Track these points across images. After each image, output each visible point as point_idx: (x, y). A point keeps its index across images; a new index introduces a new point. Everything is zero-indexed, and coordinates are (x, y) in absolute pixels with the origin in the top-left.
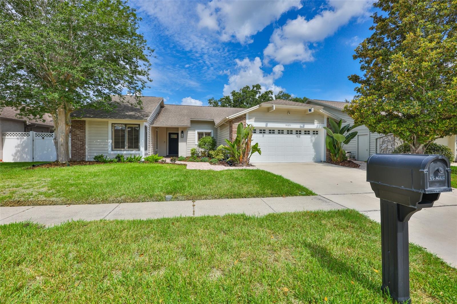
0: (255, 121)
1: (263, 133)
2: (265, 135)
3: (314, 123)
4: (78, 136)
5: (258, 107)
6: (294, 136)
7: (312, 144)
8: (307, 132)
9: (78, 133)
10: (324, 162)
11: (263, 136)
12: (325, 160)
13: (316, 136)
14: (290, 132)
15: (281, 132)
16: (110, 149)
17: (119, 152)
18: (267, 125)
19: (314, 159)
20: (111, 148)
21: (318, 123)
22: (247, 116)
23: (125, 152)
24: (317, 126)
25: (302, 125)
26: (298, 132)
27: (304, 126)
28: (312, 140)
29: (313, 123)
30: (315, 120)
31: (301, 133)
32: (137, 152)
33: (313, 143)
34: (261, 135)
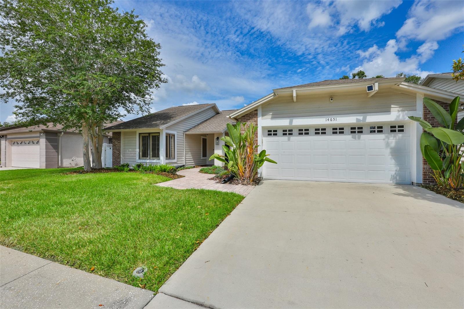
0: (273, 118)
1: (289, 134)
2: (292, 138)
3: (390, 111)
4: (117, 146)
5: (272, 97)
6: (347, 138)
7: (388, 151)
8: (378, 129)
9: (116, 144)
10: (419, 185)
11: (289, 140)
12: (422, 182)
13: (400, 135)
14: (338, 130)
15: (321, 131)
16: (137, 158)
17: (144, 160)
18: (291, 122)
19: (393, 178)
20: (138, 156)
21: (399, 111)
22: (260, 112)
23: (148, 161)
24: (399, 116)
25: (361, 118)
26: (357, 130)
27: (365, 119)
28: (388, 145)
29: (387, 110)
30: (392, 106)
31: (361, 132)
32: (158, 161)
33: (391, 149)
34: (286, 138)
